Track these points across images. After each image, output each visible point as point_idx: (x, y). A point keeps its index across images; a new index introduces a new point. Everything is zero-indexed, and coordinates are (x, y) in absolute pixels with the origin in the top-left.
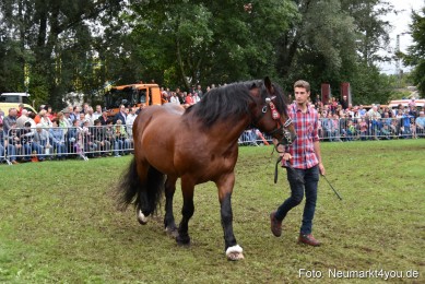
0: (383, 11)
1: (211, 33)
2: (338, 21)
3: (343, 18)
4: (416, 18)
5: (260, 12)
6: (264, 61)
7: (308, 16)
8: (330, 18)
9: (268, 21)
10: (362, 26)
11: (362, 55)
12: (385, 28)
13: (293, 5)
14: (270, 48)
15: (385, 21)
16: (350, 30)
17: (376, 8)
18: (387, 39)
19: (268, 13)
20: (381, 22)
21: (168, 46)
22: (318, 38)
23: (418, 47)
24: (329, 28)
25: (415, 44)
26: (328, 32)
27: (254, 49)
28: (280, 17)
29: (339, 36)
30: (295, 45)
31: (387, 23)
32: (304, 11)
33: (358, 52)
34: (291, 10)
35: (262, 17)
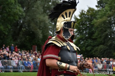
2: (41, 17)
3: (44, 16)
4: (76, 18)
5: (6, 10)
6: (7, 33)
7: (28, 14)
8: (38, 16)
9: (9, 15)
11: (52, 33)
13: (21, 9)
14: (10, 27)
16: (47, 22)
19: (10, 12)
22: (32, 25)
24: (37, 20)
26: (37, 22)
27: (2, 27)
28: (15, 14)
29: (42, 25)
30: (21, 27)
32: (26, 12)
33: (50, 32)
34: (20, 11)
35: (6, 13)
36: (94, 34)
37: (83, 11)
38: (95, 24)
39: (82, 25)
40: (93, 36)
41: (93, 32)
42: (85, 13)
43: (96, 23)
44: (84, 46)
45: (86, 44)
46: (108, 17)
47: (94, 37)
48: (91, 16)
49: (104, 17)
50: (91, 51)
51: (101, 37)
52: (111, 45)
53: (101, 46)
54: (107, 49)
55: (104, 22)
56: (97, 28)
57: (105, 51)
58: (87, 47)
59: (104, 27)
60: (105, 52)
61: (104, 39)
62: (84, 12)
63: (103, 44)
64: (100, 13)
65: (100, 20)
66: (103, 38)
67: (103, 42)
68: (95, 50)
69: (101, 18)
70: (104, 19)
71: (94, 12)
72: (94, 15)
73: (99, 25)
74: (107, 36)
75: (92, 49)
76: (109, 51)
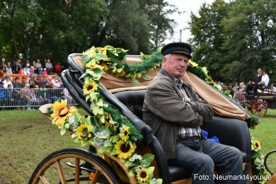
0: (170, 11)
1: (39, 20)
2: (136, 16)
3: (141, 15)
4: (194, 17)
5: (78, 6)
6: (80, 44)
7: (115, 11)
8: (130, 14)
9: (84, 13)
10: (154, 21)
11: (153, 43)
12: (171, 24)
13: (103, 3)
14: (85, 34)
15: (171, 19)
16: (145, 24)
17: (165, 9)
18: (172, 32)
19: (84, 8)
20: (168, 20)
21: (5, 29)
22: (122, 29)
23: (195, 40)
24: (130, 21)
25: (193, 37)
26: (129, 25)
27: (72, 34)
28: (93, 11)
29: (137, 29)
30: (104, 33)
31: (173, 20)
32: (112, 7)
33: (151, 41)
34: (101, 6)
35: (80, 10)
36: (224, 42)
37: (204, 5)
38: (226, 26)
39: (204, 28)
40: (222, 46)
41: (221, 39)
42: (210, 8)
43: (227, 23)
44: (207, 62)
45: (211, 58)
46: (247, 14)
47: (222, 48)
48: (220, 12)
49: (241, 14)
50: (218, 70)
51: (234, 48)
52: (251, 61)
53: (235, 63)
54: (246, 68)
55: (241, 23)
56: (229, 32)
57: (241, 70)
58: (211, 64)
59: (240, 31)
60: (242, 73)
61: (240, 51)
62: (206, 6)
63: (238, 59)
64: (233, 8)
65: (233, 20)
66: (238, 49)
67: (238, 55)
68: (224, 69)
69: (235, 15)
70: (241, 17)
71: (224, 5)
72: (224, 10)
73: (232, 27)
74: (244, 45)
75: (221, 67)
76: (247, 70)
